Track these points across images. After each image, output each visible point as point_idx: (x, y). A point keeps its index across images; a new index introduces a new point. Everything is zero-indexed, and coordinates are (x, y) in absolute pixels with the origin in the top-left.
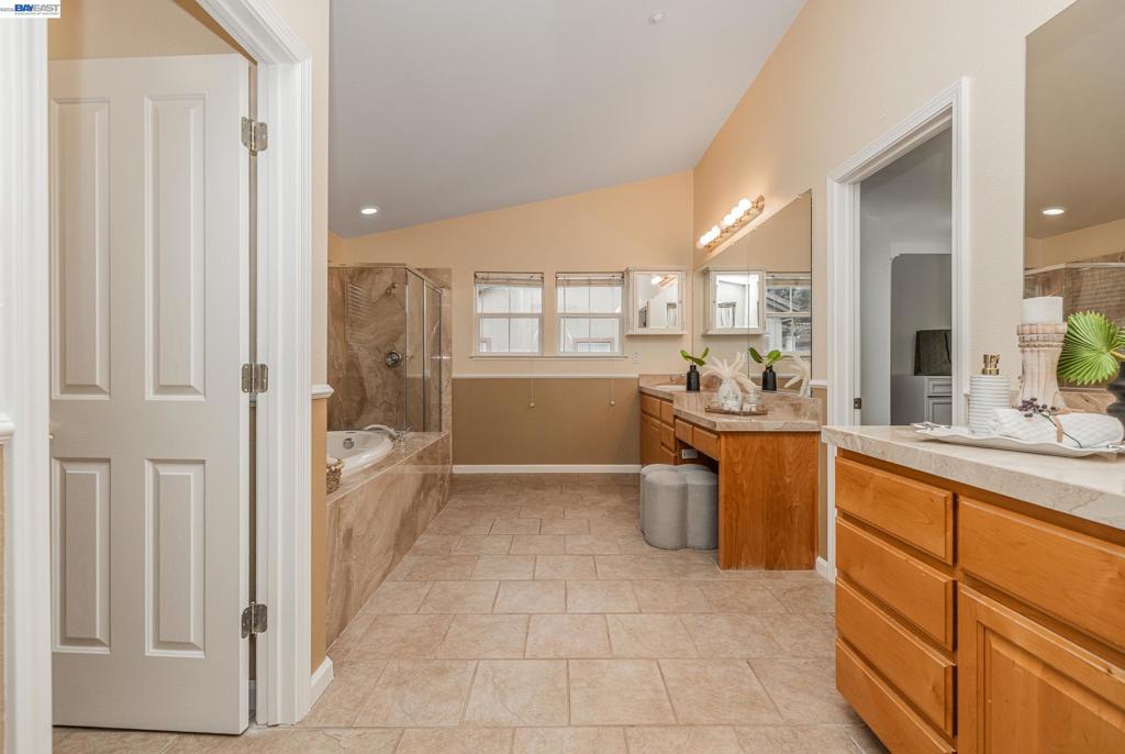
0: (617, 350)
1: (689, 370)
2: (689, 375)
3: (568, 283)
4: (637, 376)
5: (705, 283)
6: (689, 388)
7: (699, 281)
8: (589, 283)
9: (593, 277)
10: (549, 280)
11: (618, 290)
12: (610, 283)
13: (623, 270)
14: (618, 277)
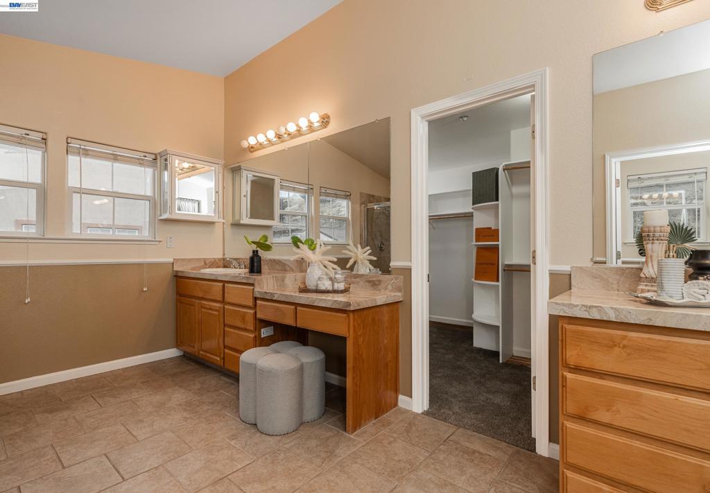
0: (146, 234)
1: (251, 254)
2: (252, 259)
3: (86, 153)
4: (172, 260)
5: (233, 180)
6: (252, 271)
7: (229, 176)
8: (115, 158)
9: (119, 152)
10: (56, 143)
11: (149, 171)
12: (140, 162)
13: (157, 151)
14: (150, 158)
